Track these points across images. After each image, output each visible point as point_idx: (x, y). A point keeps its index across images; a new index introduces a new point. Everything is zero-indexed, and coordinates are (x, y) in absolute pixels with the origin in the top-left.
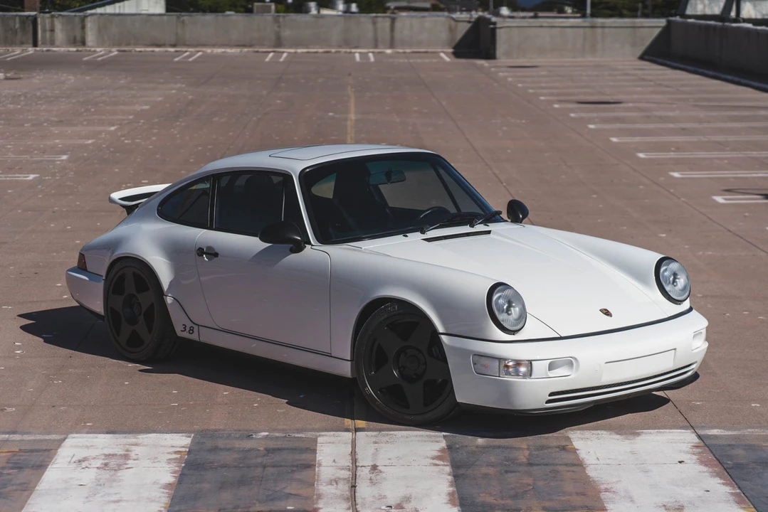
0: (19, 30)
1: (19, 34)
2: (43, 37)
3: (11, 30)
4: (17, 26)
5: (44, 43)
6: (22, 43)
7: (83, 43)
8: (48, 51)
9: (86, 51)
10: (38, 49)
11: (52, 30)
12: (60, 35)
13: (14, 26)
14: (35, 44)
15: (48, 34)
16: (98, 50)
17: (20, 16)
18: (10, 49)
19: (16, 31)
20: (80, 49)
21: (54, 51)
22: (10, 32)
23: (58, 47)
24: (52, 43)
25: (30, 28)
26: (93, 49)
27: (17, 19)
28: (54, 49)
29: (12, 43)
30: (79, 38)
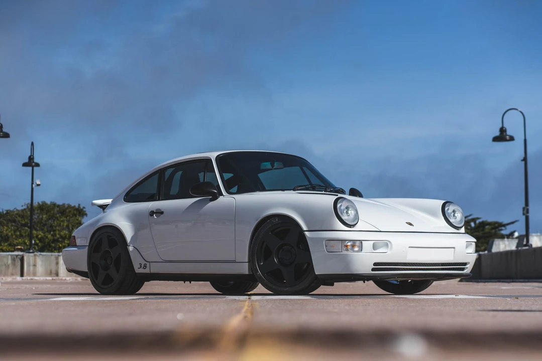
0: (10, 266)
1: (11, 268)
2: (28, 270)
3: (5, 265)
4: (10, 262)
5: (28, 275)
6: (12, 275)
7: (57, 275)
8: (32, 279)
9: (59, 279)
10: (24, 278)
11: (35, 265)
12: (40, 269)
13: (7, 262)
14: (22, 275)
15: (32, 268)
16: (68, 279)
17: (12, 255)
18: (4, 278)
19: (8, 266)
20: (55, 278)
21: (35, 280)
22: (4, 266)
23: (38, 277)
24: (35, 274)
25: (18, 264)
26: (64, 278)
27: (10, 257)
28: (36, 278)
29: (6, 275)
30: (54, 271)
